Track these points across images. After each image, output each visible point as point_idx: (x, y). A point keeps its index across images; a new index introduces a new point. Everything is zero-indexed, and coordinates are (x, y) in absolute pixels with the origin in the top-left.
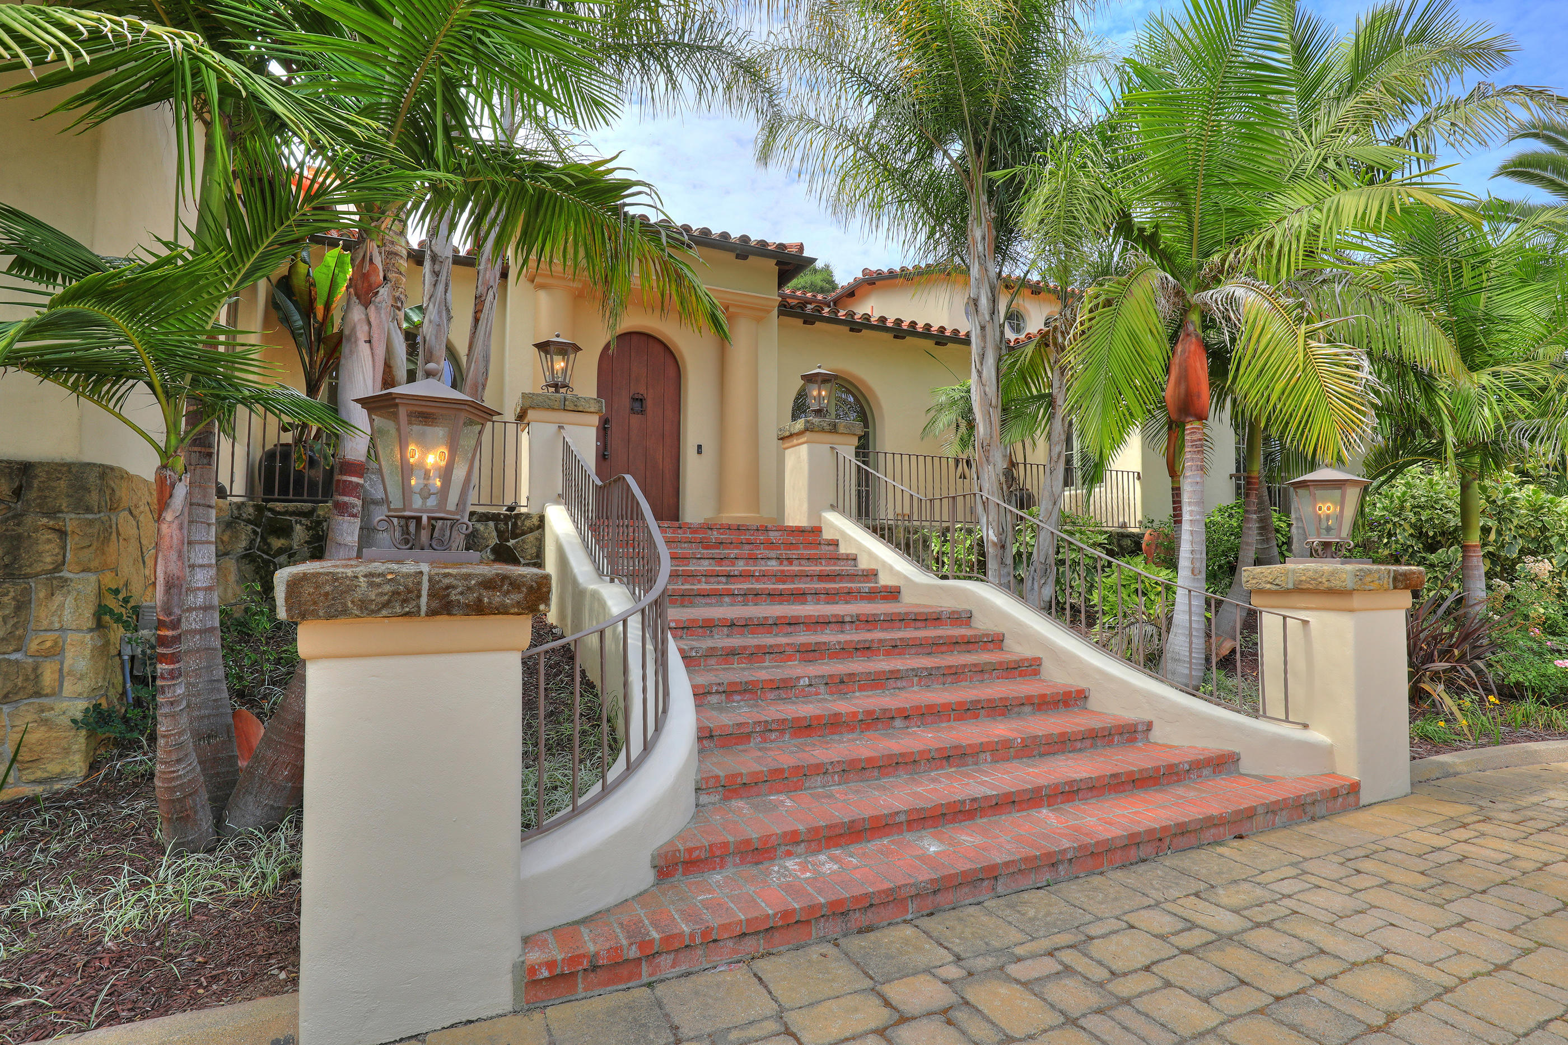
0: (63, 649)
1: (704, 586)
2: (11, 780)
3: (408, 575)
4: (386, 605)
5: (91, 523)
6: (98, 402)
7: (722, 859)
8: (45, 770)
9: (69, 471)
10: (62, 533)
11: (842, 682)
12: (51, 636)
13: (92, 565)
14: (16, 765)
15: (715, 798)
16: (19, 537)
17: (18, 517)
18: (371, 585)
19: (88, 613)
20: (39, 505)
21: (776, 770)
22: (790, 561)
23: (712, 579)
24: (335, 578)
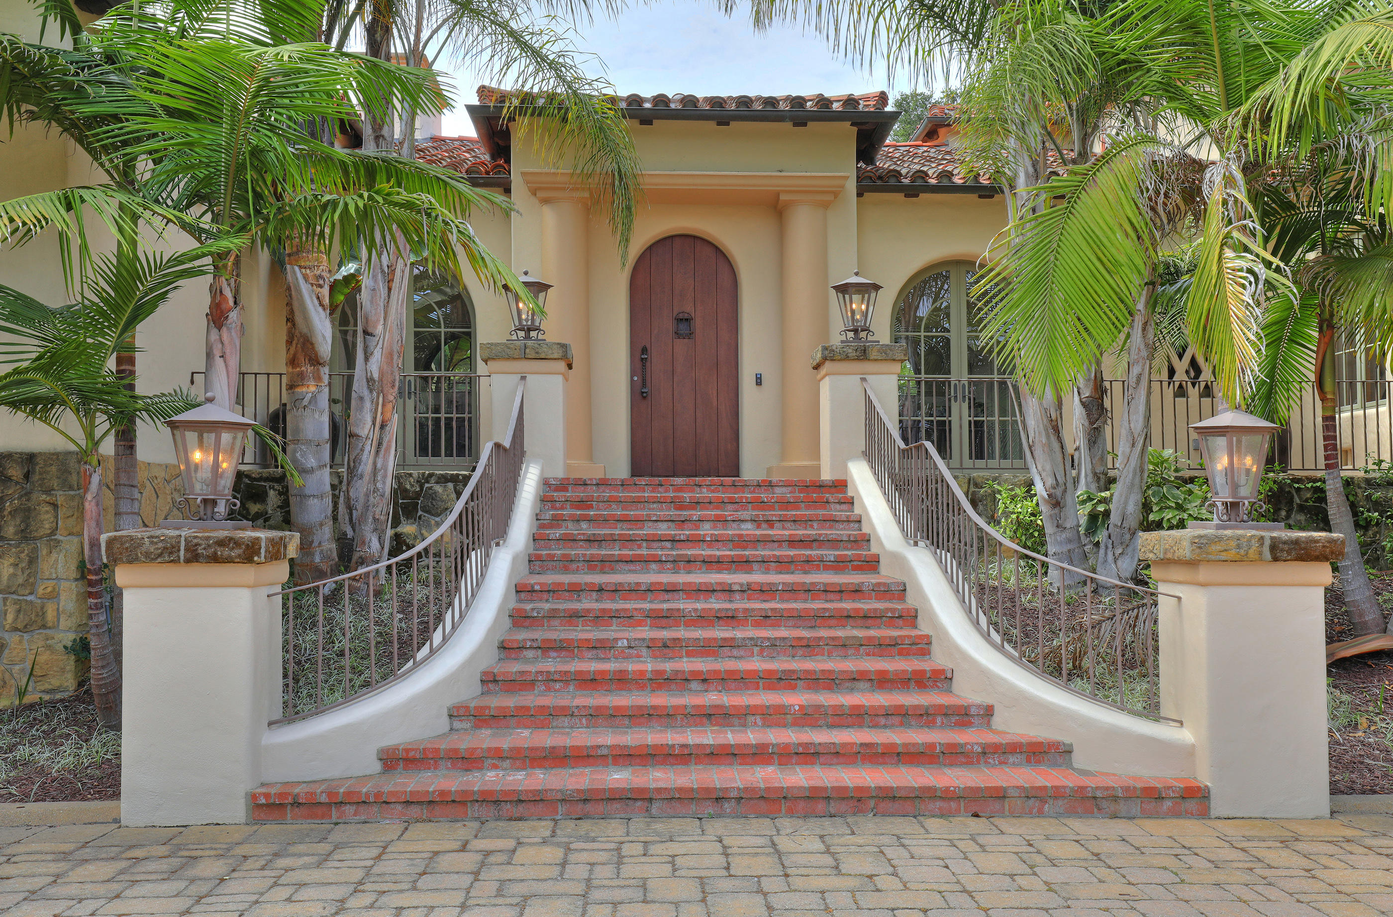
0: (58, 594)
1: (644, 552)
2: (30, 689)
3: (173, 537)
4: (160, 555)
5: (73, 497)
6: (45, 421)
7: (436, 762)
8: (50, 683)
9: (58, 459)
10: (55, 506)
11: (665, 646)
12: (51, 583)
13: (75, 531)
14: (33, 678)
15: (466, 725)
16: (29, 510)
17: (28, 494)
18: (152, 543)
19: (73, 566)
20: (41, 486)
21: (522, 707)
22: (770, 524)
23: (656, 545)
24: (131, 538)
